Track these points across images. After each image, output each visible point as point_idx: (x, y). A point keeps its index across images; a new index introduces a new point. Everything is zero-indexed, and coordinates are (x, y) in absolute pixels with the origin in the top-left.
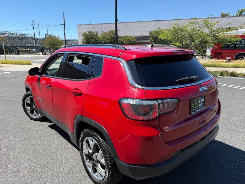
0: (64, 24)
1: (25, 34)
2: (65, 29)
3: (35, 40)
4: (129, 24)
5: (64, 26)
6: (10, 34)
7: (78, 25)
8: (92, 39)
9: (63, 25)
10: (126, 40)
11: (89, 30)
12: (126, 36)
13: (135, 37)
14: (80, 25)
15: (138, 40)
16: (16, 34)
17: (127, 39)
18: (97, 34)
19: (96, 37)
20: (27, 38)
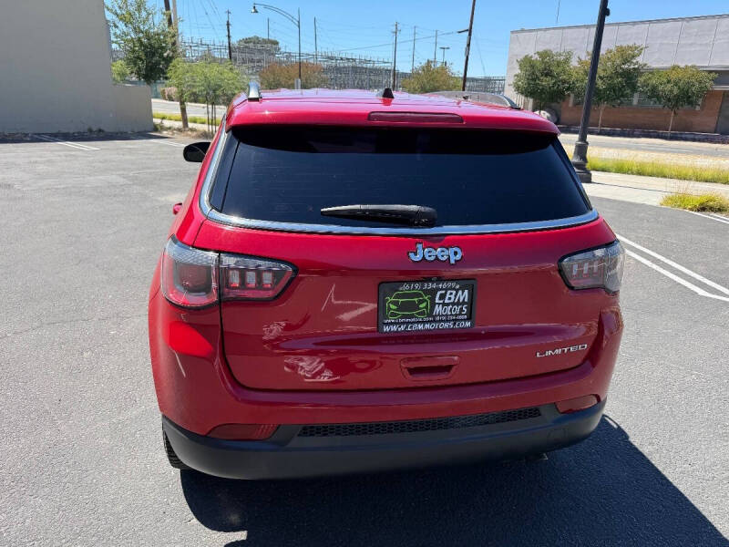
0: (470, 31)
1: (375, 60)
2: (469, 45)
3: (394, 75)
4: (693, 23)
5: (470, 35)
6: (342, 59)
7: (512, 32)
8: (546, 75)
9: (467, 33)
10: (669, 82)
11: (541, 49)
12: (675, 68)
13: (711, 72)
14: (523, 31)
15: (716, 81)
16: (354, 60)
17: (673, 76)
18: (567, 61)
19: (560, 69)
20: (376, 70)
